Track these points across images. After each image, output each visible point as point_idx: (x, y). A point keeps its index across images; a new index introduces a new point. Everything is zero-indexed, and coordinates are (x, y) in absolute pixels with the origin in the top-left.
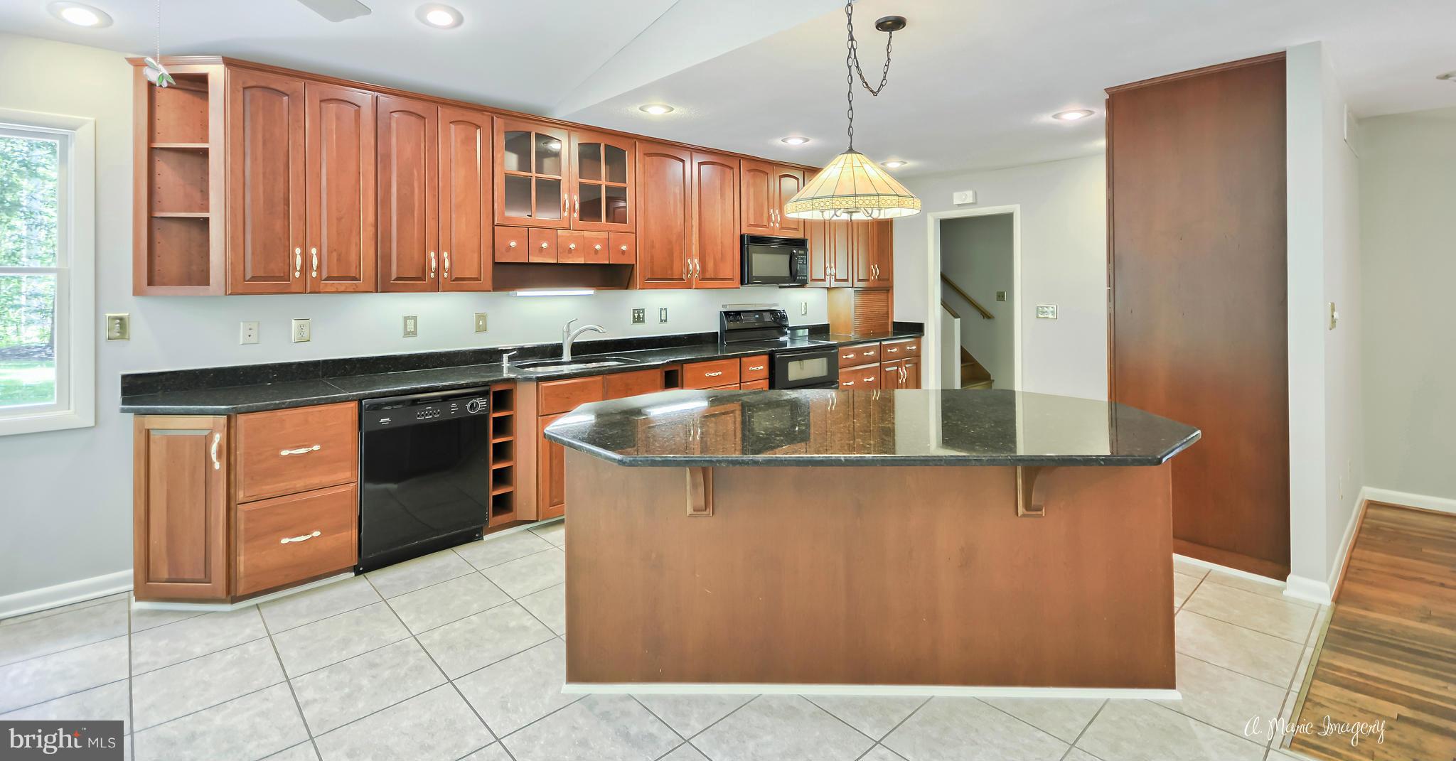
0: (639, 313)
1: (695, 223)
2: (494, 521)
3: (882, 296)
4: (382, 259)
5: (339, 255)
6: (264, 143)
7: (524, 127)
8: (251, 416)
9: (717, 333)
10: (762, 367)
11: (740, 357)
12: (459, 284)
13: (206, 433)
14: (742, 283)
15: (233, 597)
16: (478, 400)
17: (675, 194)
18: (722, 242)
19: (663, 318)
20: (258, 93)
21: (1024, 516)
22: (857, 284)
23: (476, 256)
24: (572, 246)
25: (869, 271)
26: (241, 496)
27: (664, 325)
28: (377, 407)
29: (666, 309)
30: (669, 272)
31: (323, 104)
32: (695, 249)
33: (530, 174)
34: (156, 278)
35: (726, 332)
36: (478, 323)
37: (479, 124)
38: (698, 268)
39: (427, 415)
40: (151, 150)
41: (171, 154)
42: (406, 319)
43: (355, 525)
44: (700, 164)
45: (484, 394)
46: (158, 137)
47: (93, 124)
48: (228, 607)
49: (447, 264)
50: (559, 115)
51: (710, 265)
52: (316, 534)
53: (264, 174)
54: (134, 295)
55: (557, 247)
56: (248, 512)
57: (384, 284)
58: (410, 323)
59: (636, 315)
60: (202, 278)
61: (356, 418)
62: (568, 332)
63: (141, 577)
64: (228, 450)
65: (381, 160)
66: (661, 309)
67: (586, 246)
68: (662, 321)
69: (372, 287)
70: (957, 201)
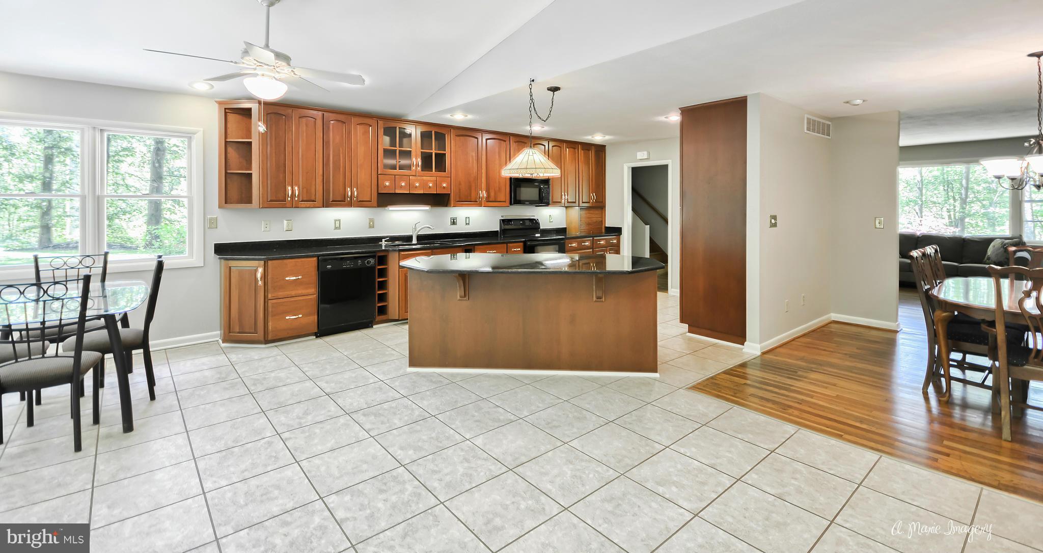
0: (454, 220)
1: (484, 171)
2: (378, 318)
3: (598, 212)
4: (326, 191)
5: (307, 190)
6: (275, 139)
7: (393, 124)
8: (274, 261)
9: (498, 231)
10: (519, 249)
11: (507, 243)
12: (361, 204)
13: (255, 268)
14: (511, 204)
15: (267, 341)
16: (370, 260)
17: (472, 156)
18: (499, 182)
19: (467, 222)
20: (272, 116)
21: (595, 301)
22: (581, 204)
23: (369, 189)
24: (417, 185)
25: (590, 197)
26: (270, 296)
27: (467, 226)
28: (325, 260)
29: (469, 218)
30: (469, 198)
31: (300, 119)
32: (484, 185)
33: (396, 148)
34: (228, 200)
35: (503, 231)
36: (370, 223)
37: (371, 124)
38: (485, 195)
39: (347, 265)
40: (226, 142)
41: (233, 144)
42: (336, 221)
43: (316, 314)
44: (487, 139)
45: (373, 257)
46: (228, 136)
47: (202, 132)
48: (263, 346)
49: (356, 194)
50: (411, 118)
51: (492, 194)
52: (300, 316)
53: (275, 152)
54: (219, 208)
55: (409, 185)
56: (273, 304)
57: (326, 204)
58: (337, 223)
59: (452, 221)
60: (249, 200)
61: (316, 264)
62: (415, 228)
63: (227, 331)
64: (265, 276)
65: (325, 144)
66: (466, 218)
67: (424, 184)
68: (466, 224)
69: (321, 205)
70: (639, 157)
